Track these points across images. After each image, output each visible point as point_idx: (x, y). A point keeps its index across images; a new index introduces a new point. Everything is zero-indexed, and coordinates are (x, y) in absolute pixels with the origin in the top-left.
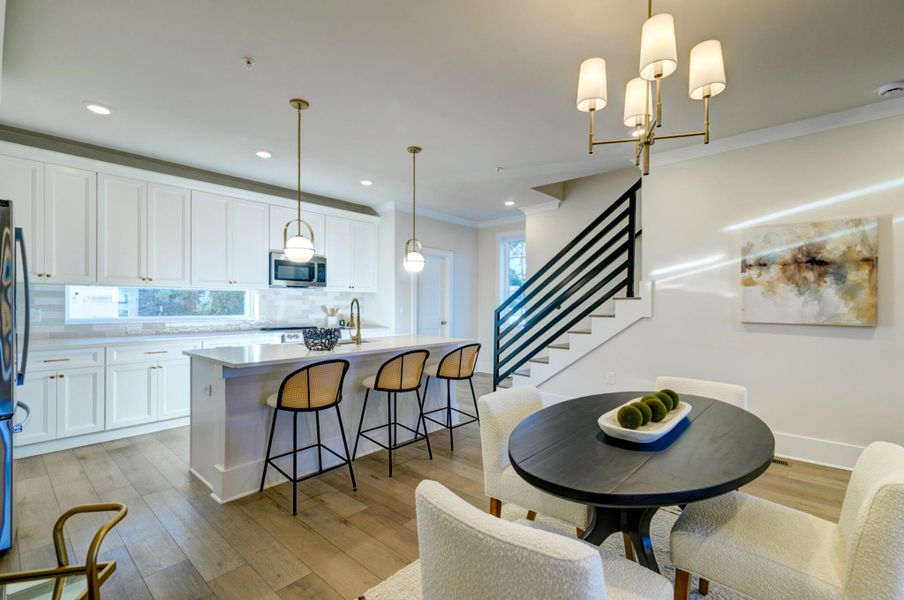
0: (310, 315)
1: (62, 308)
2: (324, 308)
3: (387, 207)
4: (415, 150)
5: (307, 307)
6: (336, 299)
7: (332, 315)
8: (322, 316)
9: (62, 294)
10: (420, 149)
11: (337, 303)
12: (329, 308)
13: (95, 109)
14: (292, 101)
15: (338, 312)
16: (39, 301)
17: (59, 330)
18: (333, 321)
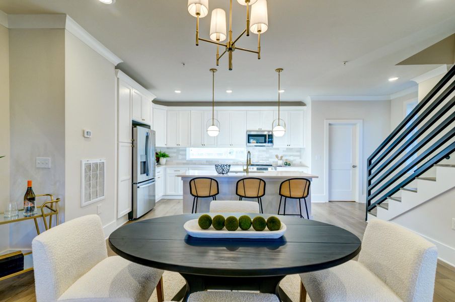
0: (270, 160)
1: (185, 155)
2: (277, 156)
3: (308, 100)
4: (279, 70)
5: (268, 155)
6: (284, 151)
7: (281, 159)
8: (276, 160)
9: (185, 150)
10: (282, 69)
11: (284, 153)
12: (280, 156)
13: (176, 92)
14: (211, 70)
15: (284, 158)
16: (181, 152)
17: (184, 162)
18: (280, 162)
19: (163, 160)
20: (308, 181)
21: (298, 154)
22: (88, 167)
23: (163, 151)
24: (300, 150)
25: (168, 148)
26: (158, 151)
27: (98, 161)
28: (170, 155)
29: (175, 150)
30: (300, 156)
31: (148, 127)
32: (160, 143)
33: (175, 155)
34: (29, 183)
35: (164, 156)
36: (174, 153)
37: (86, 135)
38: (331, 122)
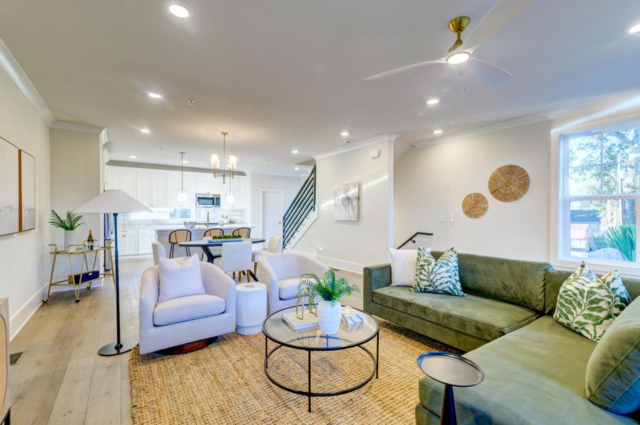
0: (217, 219)
2: (223, 216)
3: (247, 171)
6: (229, 211)
8: (222, 219)
11: (229, 214)
12: (225, 216)
15: (229, 218)
18: (226, 221)
20: (249, 229)
21: (240, 214)
24: (241, 211)
30: (242, 215)
34: (90, 231)
38: (264, 190)
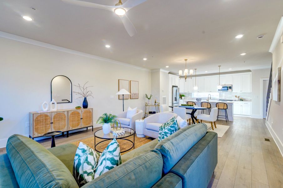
2: (236, 96)
8: (235, 98)
15: (240, 97)
16: (190, 95)
17: (191, 98)
19: (183, 97)
22: (163, 98)
23: (183, 94)
25: (185, 93)
26: (181, 94)
27: (165, 97)
28: (186, 96)
29: (188, 94)
31: (177, 87)
32: (181, 91)
33: (187, 96)
34: (155, 100)
35: (183, 96)
36: (187, 95)
37: (163, 91)
38: (264, 79)
